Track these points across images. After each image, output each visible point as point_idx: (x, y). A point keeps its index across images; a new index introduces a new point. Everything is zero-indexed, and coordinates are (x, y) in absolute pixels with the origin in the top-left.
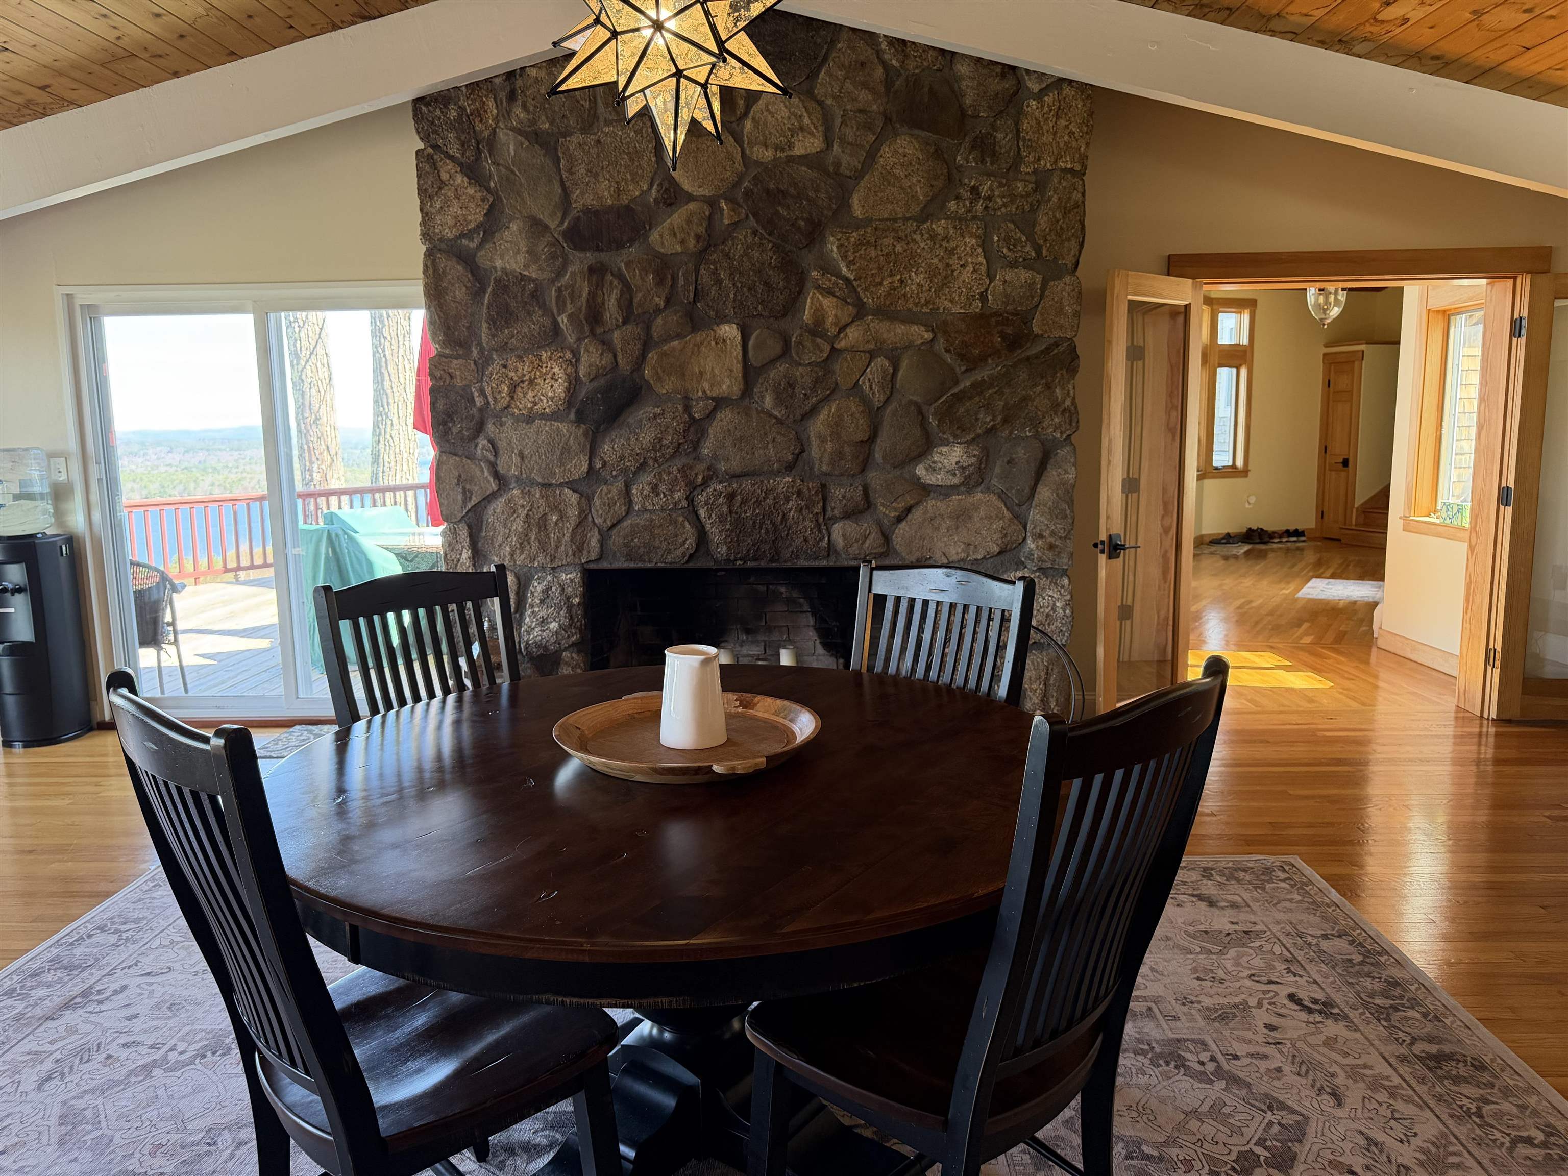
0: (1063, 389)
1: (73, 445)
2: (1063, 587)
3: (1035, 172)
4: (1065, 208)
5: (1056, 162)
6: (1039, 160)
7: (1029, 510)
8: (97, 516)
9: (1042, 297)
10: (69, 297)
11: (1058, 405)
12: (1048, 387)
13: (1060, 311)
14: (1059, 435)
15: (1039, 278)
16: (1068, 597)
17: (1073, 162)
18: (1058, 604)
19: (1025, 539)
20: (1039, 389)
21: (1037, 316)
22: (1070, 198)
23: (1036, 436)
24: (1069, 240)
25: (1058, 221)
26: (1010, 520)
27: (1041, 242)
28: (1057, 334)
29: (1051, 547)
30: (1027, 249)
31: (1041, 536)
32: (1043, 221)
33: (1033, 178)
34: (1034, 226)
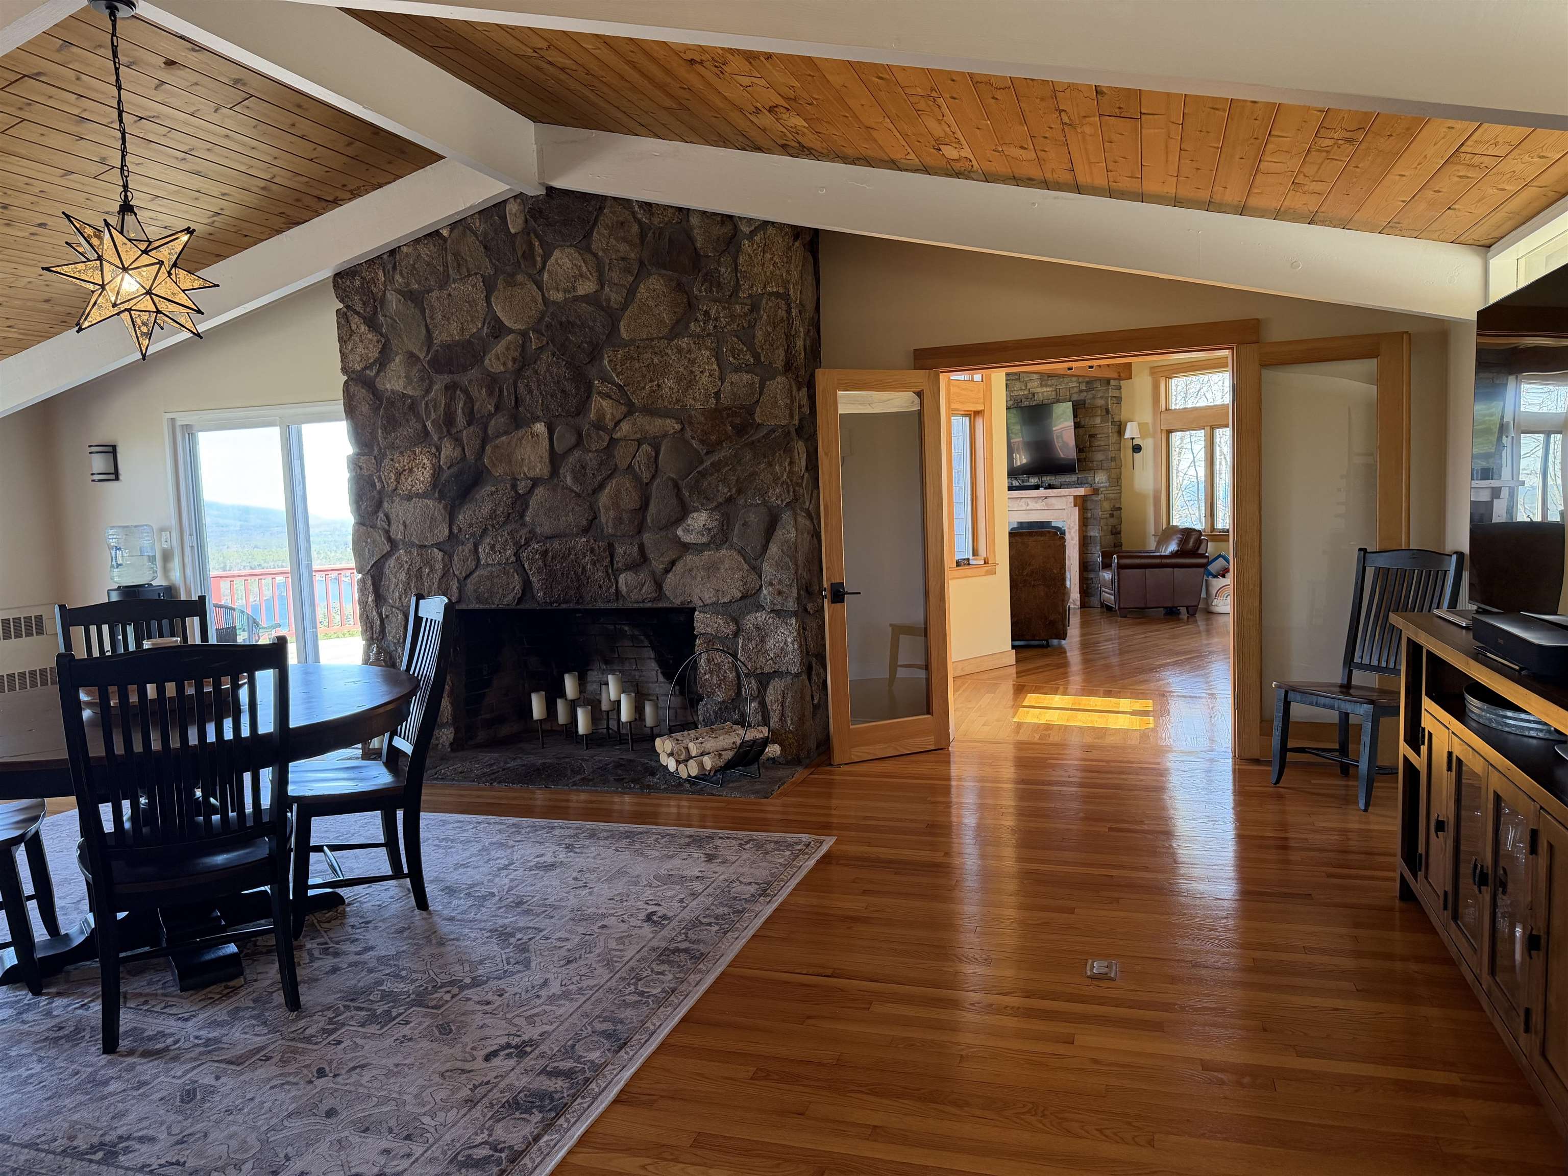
0: (780, 466)
1: (174, 522)
2: (791, 625)
3: (750, 296)
4: (774, 323)
5: (765, 287)
6: (752, 287)
7: (762, 563)
8: (189, 572)
9: (761, 394)
10: (173, 420)
11: (778, 478)
12: (770, 464)
13: (775, 404)
14: (780, 503)
15: (757, 379)
16: (795, 634)
17: (778, 286)
18: (789, 640)
19: (761, 586)
20: (763, 466)
21: (758, 409)
22: (776, 315)
23: (765, 503)
24: (777, 348)
25: (770, 334)
26: (748, 571)
27: (760, 351)
28: (772, 422)
29: (780, 593)
30: (748, 357)
31: (771, 584)
32: (759, 334)
33: (749, 301)
34: (754, 338)
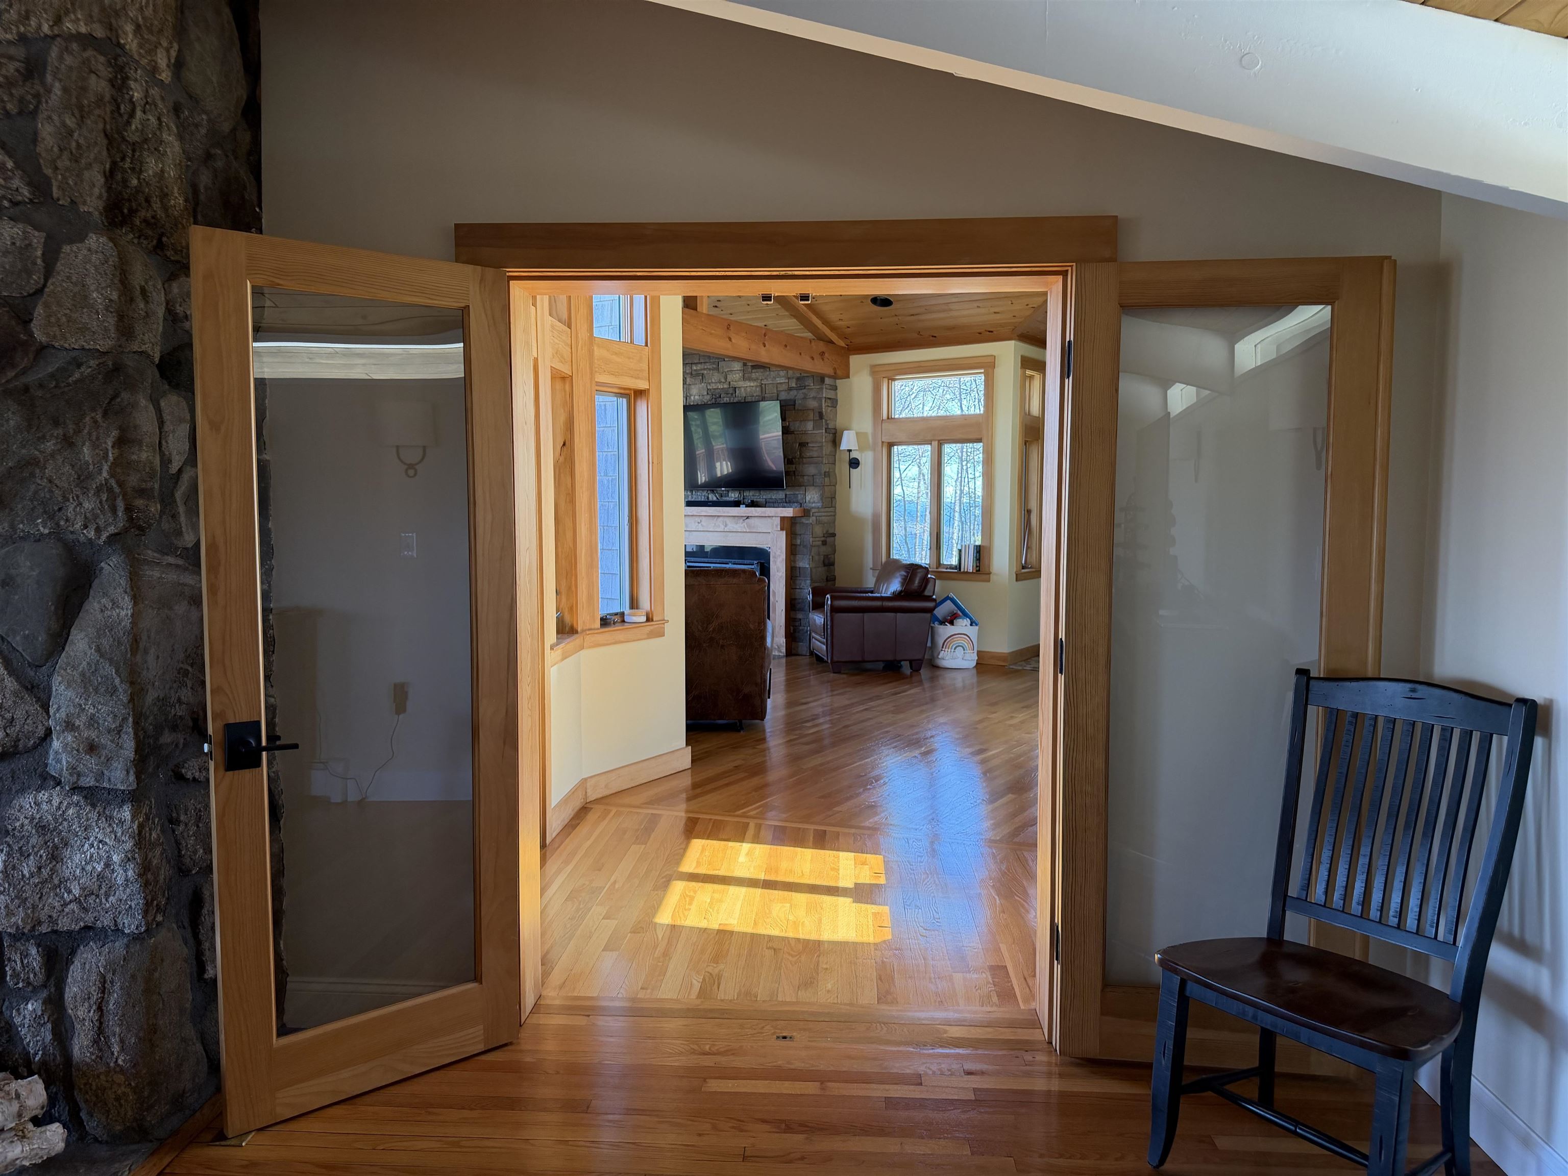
0: (95, 446)
2: (121, 822)
3: (23, 39)
4: (81, 108)
5: (58, 21)
6: (27, 18)
7: (50, 676)
9: (49, 272)
11: (90, 476)
12: (68, 442)
13: (82, 300)
14: (92, 534)
15: (38, 239)
16: (129, 845)
17: (90, 19)
18: (115, 858)
19: (49, 732)
20: (50, 446)
21: (39, 311)
22: (84, 89)
23: (57, 534)
24: (89, 166)
25: (70, 133)
26: (15, 694)
27: (48, 172)
28: (74, 342)
29: (92, 748)
30: (16, 183)
31: (69, 726)
32: (47, 132)
33: (19, 52)
34: (35, 141)
